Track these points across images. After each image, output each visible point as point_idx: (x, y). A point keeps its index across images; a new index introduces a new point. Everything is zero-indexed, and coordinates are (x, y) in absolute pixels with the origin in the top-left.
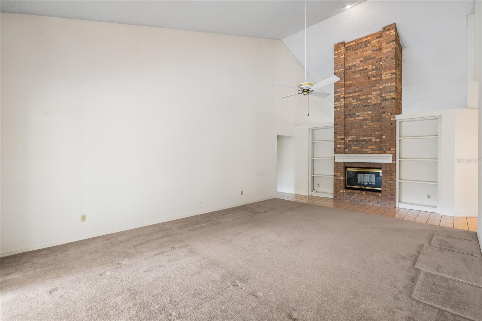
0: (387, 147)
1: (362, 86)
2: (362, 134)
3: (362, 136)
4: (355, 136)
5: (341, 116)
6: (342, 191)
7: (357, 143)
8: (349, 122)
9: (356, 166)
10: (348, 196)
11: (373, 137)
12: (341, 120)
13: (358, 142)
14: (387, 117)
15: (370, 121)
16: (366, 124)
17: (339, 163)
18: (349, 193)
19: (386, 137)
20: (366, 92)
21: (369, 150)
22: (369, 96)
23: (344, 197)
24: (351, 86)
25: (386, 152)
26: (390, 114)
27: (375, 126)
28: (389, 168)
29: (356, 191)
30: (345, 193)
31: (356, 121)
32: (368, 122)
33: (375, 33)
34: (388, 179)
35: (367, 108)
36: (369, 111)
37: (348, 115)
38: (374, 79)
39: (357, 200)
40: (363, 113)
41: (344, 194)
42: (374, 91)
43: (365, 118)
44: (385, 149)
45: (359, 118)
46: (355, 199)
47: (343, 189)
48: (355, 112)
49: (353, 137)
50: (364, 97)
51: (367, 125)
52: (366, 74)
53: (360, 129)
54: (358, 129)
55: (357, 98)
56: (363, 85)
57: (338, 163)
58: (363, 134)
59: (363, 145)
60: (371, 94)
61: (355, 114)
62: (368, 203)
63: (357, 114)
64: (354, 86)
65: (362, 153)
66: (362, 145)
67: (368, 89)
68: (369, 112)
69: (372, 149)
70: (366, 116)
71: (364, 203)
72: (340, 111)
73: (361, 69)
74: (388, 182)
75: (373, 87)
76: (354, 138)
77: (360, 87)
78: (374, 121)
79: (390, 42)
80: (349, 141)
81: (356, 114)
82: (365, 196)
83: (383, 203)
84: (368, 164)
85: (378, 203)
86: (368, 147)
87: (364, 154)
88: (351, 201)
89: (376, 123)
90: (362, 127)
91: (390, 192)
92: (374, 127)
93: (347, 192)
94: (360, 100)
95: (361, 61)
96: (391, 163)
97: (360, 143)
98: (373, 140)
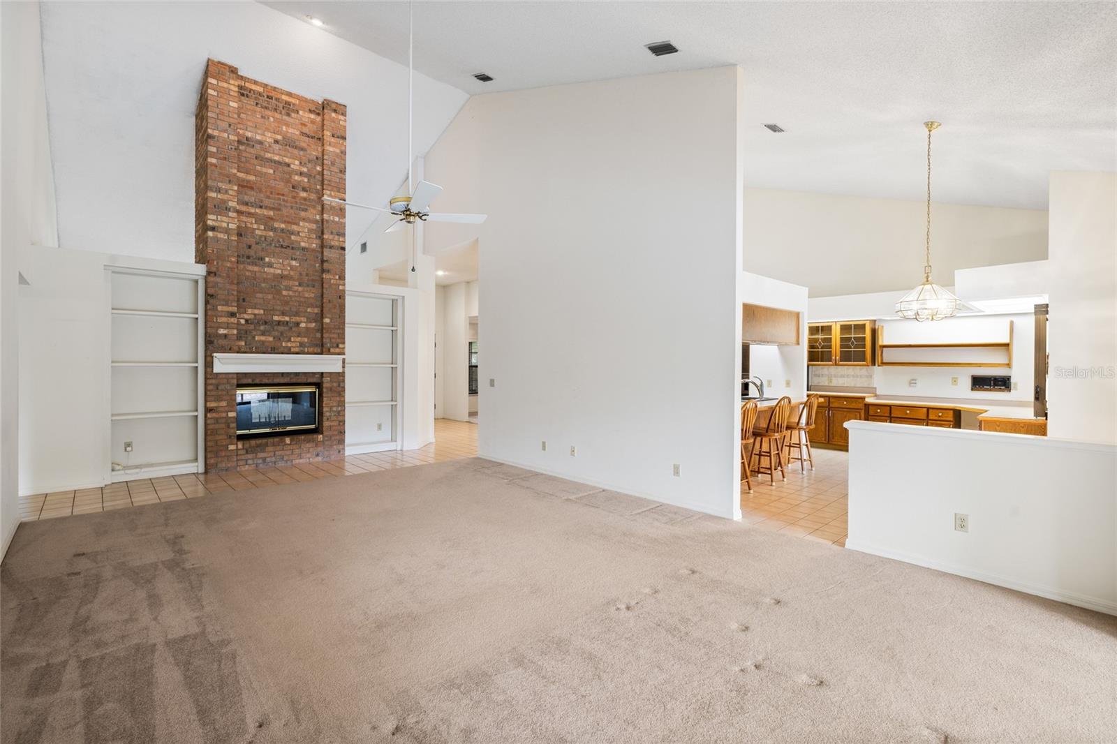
0: (333, 340)
1: (279, 199)
2: (278, 308)
3: (278, 313)
4: (262, 312)
5: (228, 256)
6: (232, 447)
7: (267, 327)
8: (247, 273)
9: (266, 381)
10: (250, 456)
11: (302, 319)
12: (229, 265)
13: (271, 325)
14: (332, 281)
15: (297, 284)
16: (288, 288)
17: (224, 376)
18: (253, 447)
19: (331, 321)
20: (287, 216)
21: (294, 345)
22: (294, 227)
23: (237, 460)
24: (252, 188)
25: (332, 350)
26: (337, 277)
27: (307, 296)
28: (335, 382)
29: (270, 440)
30: (243, 449)
31: (265, 276)
32: (291, 283)
33: (306, 99)
34: (335, 404)
35: (289, 251)
36: (295, 259)
37: (243, 255)
38: (304, 194)
39: (273, 459)
40: (281, 261)
41: (239, 452)
42: (304, 219)
43: (286, 273)
44: (329, 345)
45: (272, 270)
46: (268, 459)
47: (236, 440)
48: (261, 254)
49: (256, 312)
50: (283, 226)
51: (289, 290)
52: (288, 176)
53: (275, 296)
54: (270, 297)
55: (267, 222)
56: (282, 197)
57: (221, 376)
58: (282, 309)
59: (282, 333)
60: (297, 224)
61: (262, 259)
62: (297, 461)
63: (267, 259)
64: (260, 191)
65: (280, 350)
66: (279, 334)
67: (292, 211)
68: (294, 263)
69: (300, 343)
70: (287, 269)
71: (289, 463)
72: (225, 241)
73: (276, 158)
74: (335, 409)
75: (303, 210)
76: (259, 315)
77: (274, 199)
78: (305, 285)
79: (338, 137)
80: (247, 321)
81: (264, 259)
82: (291, 447)
83: (326, 452)
84: (292, 376)
85: (318, 455)
86: (292, 339)
87: (282, 353)
88: (257, 465)
89: (309, 289)
90: (279, 292)
91: (339, 428)
92: (305, 297)
93: (247, 445)
94: (273, 229)
95: (276, 142)
96: (339, 373)
97: (276, 328)
98: (303, 325)
